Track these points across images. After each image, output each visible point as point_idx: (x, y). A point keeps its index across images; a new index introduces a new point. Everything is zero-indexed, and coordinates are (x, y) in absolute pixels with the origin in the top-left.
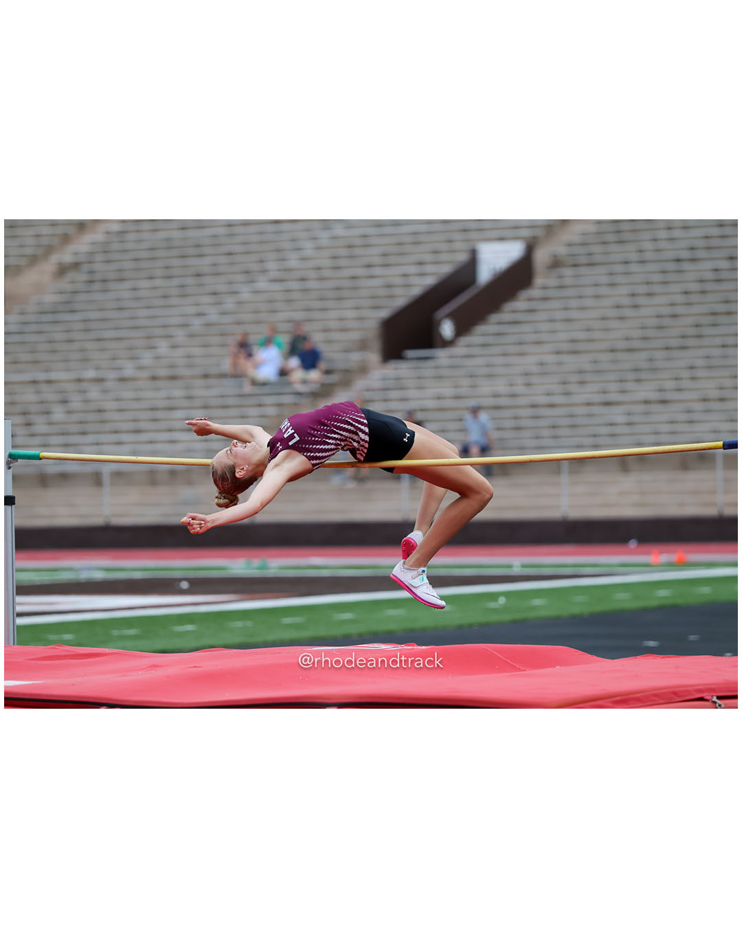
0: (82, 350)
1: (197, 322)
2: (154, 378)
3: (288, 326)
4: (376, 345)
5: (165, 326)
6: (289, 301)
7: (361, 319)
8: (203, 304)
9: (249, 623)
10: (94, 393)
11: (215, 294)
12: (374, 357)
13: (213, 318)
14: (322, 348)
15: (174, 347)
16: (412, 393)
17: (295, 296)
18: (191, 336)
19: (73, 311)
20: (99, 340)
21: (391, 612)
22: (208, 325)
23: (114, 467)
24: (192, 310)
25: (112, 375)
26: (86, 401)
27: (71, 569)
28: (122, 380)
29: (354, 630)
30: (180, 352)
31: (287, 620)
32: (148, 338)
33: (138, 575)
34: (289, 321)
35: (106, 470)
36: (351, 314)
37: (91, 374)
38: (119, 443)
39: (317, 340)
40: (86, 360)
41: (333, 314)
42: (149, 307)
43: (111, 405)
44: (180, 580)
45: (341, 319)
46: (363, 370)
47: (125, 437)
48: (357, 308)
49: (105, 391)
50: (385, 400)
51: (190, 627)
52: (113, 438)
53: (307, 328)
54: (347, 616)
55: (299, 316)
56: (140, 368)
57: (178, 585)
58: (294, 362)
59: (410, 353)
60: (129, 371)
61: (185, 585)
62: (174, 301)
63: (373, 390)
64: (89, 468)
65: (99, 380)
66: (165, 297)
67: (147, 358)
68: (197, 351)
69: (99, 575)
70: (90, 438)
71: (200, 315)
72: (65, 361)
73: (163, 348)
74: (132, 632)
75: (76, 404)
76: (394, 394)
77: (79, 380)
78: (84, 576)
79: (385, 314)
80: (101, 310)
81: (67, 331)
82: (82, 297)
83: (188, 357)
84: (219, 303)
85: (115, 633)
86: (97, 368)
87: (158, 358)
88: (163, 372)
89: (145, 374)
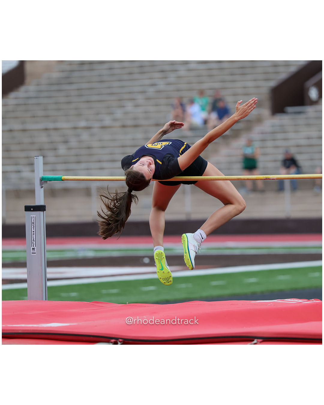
0: (76, 109)
1: (151, 90)
2: (124, 126)
3: (210, 92)
4: (268, 104)
5: (130, 93)
6: (210, 76)
7: (257, 87)
8: (155, 78)
9: (190, 285)
10: (85, 136)
11: (162, 71)
12: (266, 112)
13: (162, 87)
14: (231, 106)
15: (137, 106)
16: (291, 135)
17: (214, 72)
18: (148, 99)
19: (71, 83)
20: (88, 102)
21: (282, 278)
22: (159, 92)
23: (98, 184)
24: (148, 82)
25: (97, 124)
26: (80, 142)
27: (72, 250)
28: (103, 127)
29: (258, 289)
30: (140, 109)
31: (214, 283)
32: (120, 100)
33: (115, 254)
34: (211, 89)
35: (94, 185)
36: (250, 84)
37: (83, 124)
38: (102, 169)
39: (229, 101)
40: (79, 115)
41: (239, 84)
42: (120, 81)
43: (95, 144)
44: (144, 257)
45: (245, 88)
46: (259, 120)
47: (105, 165)
48: (255, 80)
49: (92, 135)
50: (274, 140)
51: (152, 288)
52: (98, 165)
53: (223, 93)
54: (253, 280)
55: (217, 85)
56: (115, 120)
57: (142, 261)
58: (214, 116)
59: (290, 109)
60: (107, 121)
61: (146, 260)
62: (136, 76)
63: (266, 133)
64: (83, 185)
65: (88, 128)
66: (131, 74)
67: (119, 113)
68: (151, 109)
69: (90, 254)
70: (83, 166)
71: (153, 85)
72: (66, 116)
73: (129, 106)
74: (115, 291)
75: (73, 143)
76: (279, 136)
77: (75, 128)
78: (81, 255)
79: (273, 84)
80: (89, 82)
81: (67, 96)
82: (77, 74)
83: (146, 112)
84: (166, 78)
85: (104, 291)
86: (87, 120)
87: (126, 113)
88: (129, 123)
89: (118, 124)
